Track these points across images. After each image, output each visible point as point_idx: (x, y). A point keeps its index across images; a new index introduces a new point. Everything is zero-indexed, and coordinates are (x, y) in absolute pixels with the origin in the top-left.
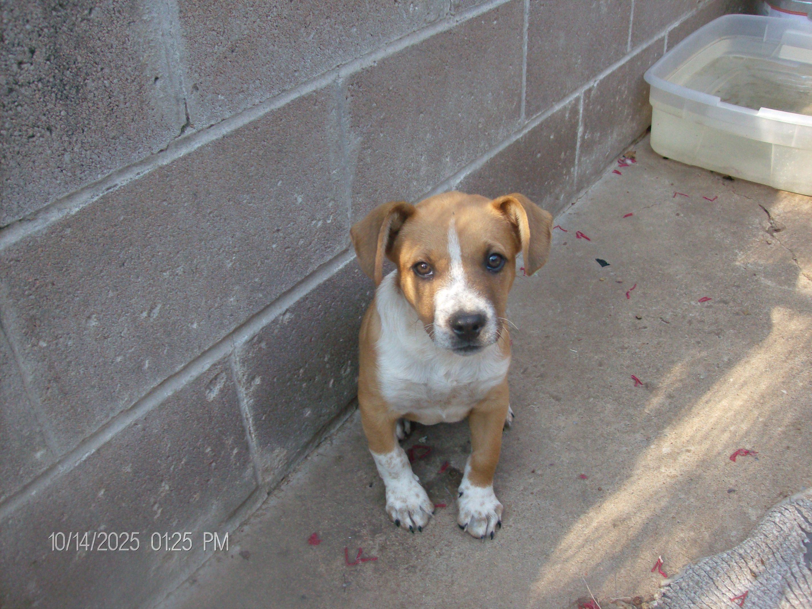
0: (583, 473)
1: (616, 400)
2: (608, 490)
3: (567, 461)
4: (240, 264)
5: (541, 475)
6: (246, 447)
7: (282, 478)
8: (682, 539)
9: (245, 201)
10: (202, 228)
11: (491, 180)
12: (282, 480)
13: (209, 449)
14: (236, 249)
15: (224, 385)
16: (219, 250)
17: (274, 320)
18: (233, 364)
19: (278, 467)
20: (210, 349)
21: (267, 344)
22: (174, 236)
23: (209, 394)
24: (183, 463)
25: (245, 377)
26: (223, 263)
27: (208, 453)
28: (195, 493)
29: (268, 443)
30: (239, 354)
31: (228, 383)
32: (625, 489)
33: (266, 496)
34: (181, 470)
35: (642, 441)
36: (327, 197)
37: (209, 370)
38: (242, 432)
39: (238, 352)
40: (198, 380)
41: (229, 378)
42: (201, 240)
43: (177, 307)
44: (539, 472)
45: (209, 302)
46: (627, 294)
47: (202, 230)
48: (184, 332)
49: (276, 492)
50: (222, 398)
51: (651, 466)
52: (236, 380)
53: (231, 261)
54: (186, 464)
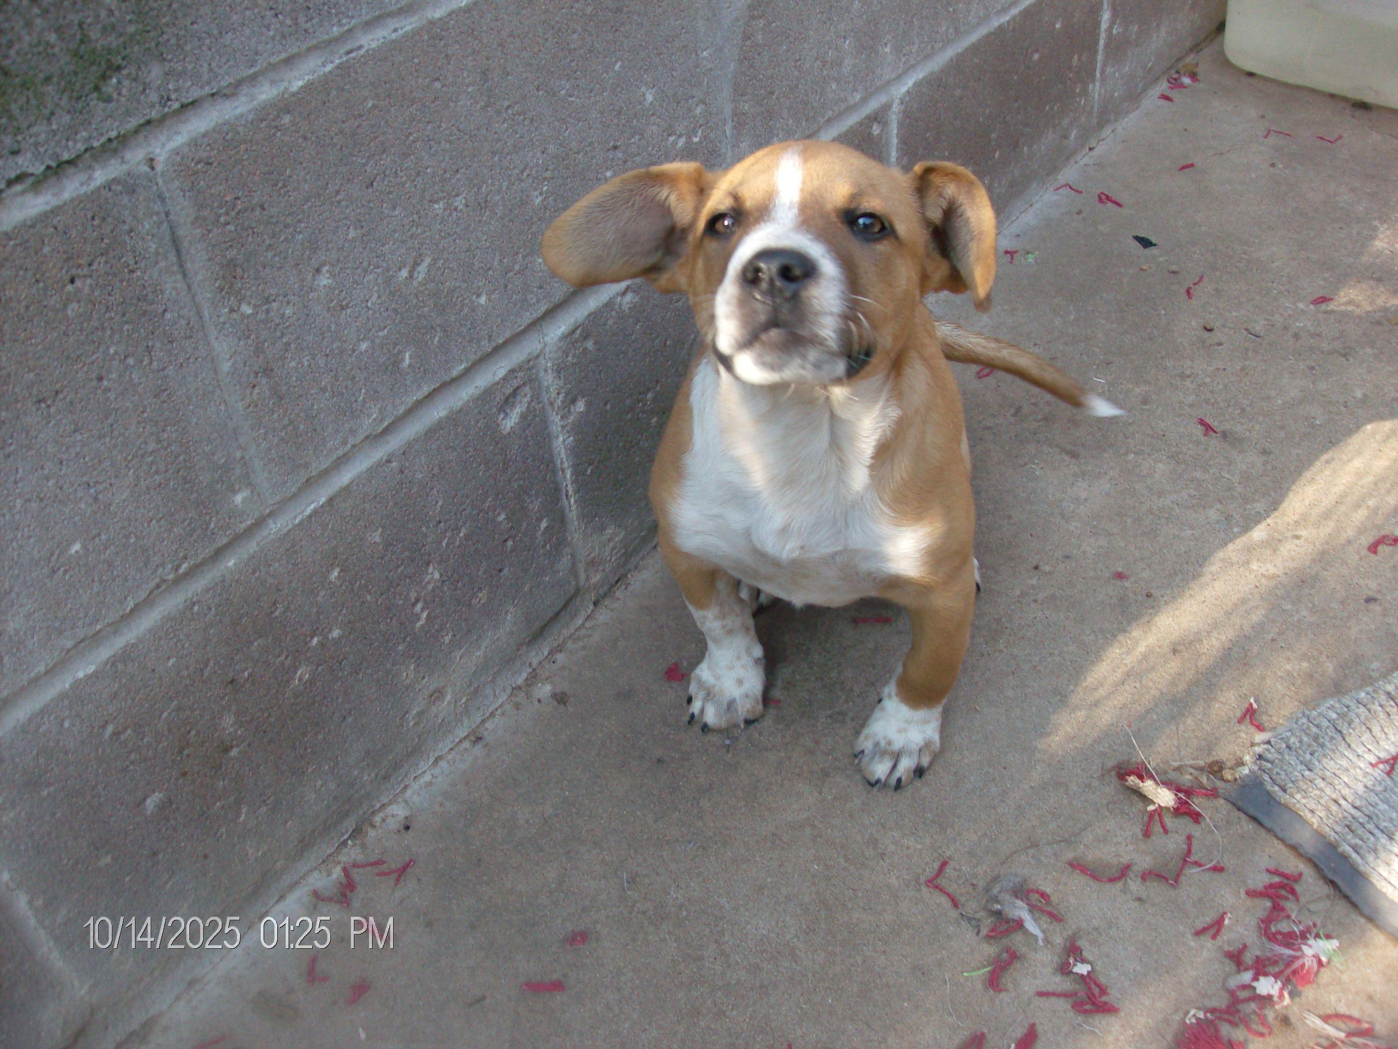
0: (1120, 570)
1: (1172, 457)
2: (1162, 596)
3: (1094, 552)
4: (555, 200)
5: (1050, 573)
6: (561, 519)
7: (616, 579)
8: (1289, 673)
9: (563, 92)
10: (496, 133)
11: (958, 93)
12: (617, 582)
13: (502, 517)
14: (548, 174)
15: (528, 407)
16: (522, 172)
17: (608, 303)
18: (542, 373)
19: (610, 560)
20: (506, 343)
21: (595, 343)
22: (451, 143)
23: (504, 422)
24: (462, 535)
25: (561, 397)
26: (528, 196)
27: (501, 522)
28: (480, 589)
29: (595, 516)
30: (551, 356)
31: (533, 404)
32: (1191, 596)
33: (592, 607)
34: (459, 547)
35: (1218, 522)
36: (693, 97)
37: (504, 379)
38: (555, 493)
39: (550, 352)
40: (487, 393)
41: (536, 397)
42: (494, 153)
43: (454, 265)
44: (1047, 568)
45: (505, 260)
46: (1188, 292)
47: (496, 136)
48: (466, 310)
49: (607, 602)
50: (524, 430)
51: (1235, 559)
52: (546, 400)
53: (541, 194)
54: (467, 537)
